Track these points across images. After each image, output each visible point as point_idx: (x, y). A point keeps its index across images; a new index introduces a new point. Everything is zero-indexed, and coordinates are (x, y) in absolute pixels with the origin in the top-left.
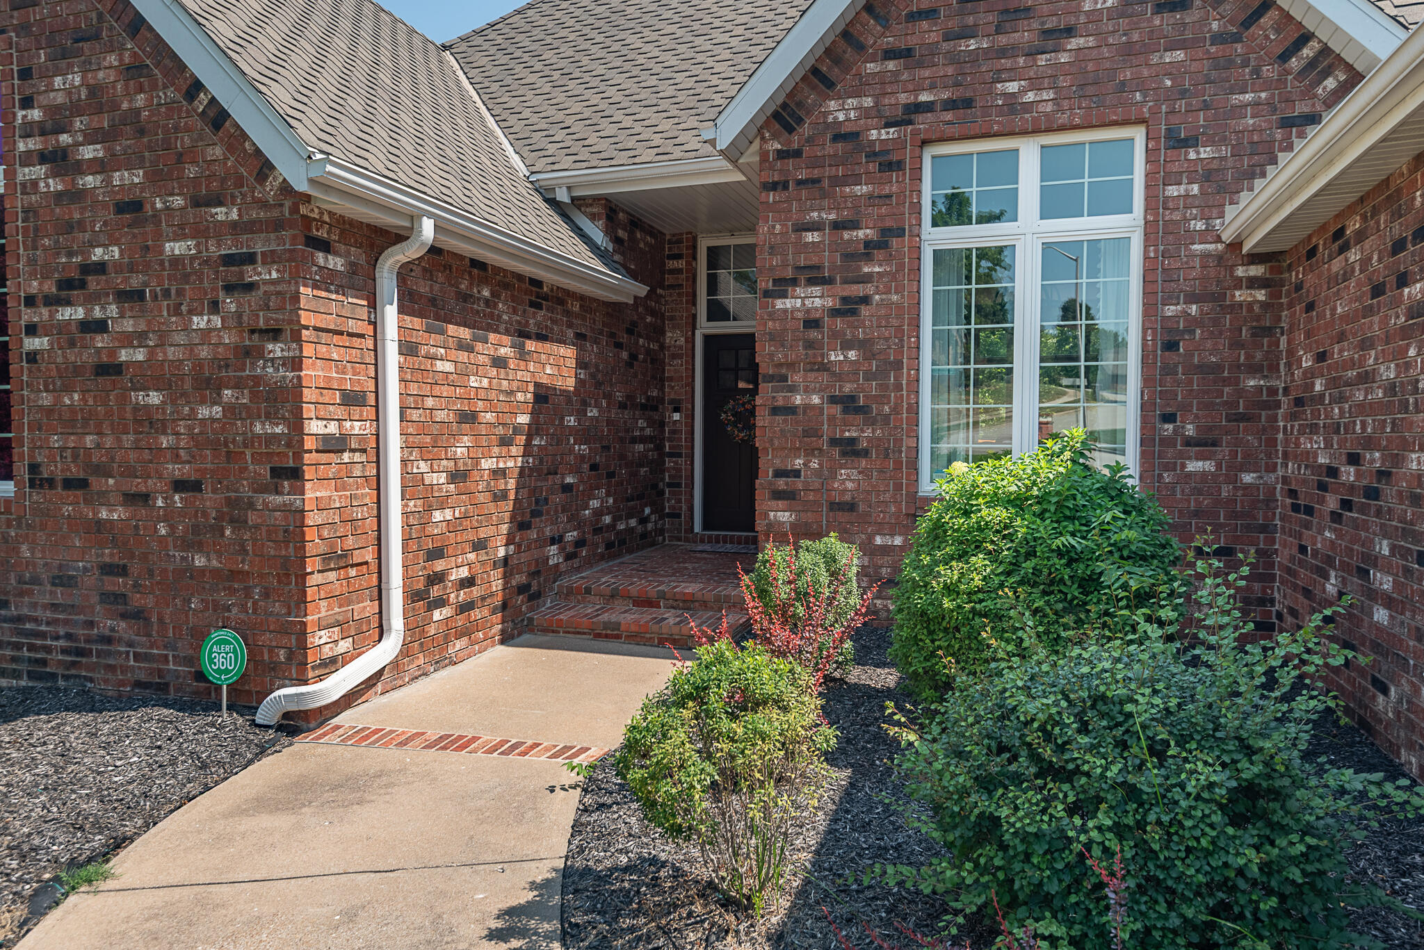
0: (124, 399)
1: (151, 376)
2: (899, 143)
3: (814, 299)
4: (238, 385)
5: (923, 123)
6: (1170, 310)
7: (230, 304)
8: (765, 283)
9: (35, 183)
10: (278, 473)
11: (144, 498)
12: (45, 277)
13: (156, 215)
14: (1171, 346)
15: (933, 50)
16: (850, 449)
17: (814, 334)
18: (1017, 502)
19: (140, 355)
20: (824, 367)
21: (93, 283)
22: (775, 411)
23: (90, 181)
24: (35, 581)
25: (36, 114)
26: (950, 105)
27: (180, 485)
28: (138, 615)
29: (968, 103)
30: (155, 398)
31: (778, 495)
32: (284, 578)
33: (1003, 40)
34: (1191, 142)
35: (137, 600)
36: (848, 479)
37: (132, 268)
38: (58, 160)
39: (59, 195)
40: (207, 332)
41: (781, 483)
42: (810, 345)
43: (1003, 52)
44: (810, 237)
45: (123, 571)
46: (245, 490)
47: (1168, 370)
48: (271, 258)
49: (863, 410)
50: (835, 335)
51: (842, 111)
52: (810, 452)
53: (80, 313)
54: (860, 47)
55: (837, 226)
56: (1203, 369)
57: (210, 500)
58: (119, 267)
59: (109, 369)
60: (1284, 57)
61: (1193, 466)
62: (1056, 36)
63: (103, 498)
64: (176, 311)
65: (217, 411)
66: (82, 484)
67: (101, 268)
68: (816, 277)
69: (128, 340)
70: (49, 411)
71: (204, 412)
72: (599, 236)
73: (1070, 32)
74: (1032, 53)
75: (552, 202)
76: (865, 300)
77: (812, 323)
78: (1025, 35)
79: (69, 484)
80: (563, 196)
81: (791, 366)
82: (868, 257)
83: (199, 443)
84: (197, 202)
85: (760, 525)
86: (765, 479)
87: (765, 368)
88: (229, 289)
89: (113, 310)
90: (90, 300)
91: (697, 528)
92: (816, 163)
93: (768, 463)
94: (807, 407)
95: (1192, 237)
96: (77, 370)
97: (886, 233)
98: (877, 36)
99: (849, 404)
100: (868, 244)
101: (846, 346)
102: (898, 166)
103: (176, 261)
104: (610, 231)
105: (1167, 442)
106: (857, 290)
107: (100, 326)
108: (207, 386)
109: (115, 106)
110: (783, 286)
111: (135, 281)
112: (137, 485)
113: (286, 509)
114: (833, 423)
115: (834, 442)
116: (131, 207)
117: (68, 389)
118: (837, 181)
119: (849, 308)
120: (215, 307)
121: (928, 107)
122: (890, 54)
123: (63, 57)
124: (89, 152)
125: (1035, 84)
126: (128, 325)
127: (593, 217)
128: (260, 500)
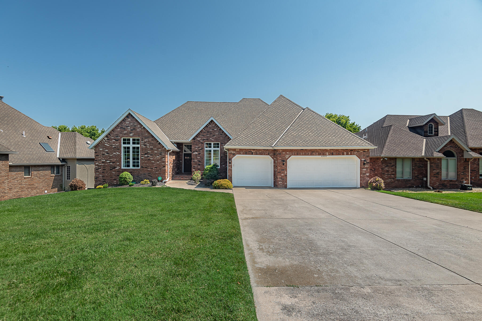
0: (150, 162)
1: (152, 160)
2: (203, 142)
3: (197, 153)
4: (161, 161)
5: (205, 140)
6: (222, 155)
7: (160, 156)
8: (192, 152)
9: (143, 147)
10: (164, 167)
11: (152, 168)
12: (144, 153)
13: (154, 150)
14: (222, 158)
15: (205, 135)
16: (199, 165)
17: (196, 156)
18: (210, 168)
19: (152, 159)
20: (197, 158)
21: (148, 154)
22: (193, 162)
23: (148, 147)
24: (142, 174)
25: (143, 142)
26: (206, 139)
27: (155, 167)
28: (151, 176)
29: (208, 139)
30: (153, 162)
31: (193, 168)
32: (164, 173)
33: (210, 135)
34: (223, 144)
35: (151, 175)
36: (199, 167)
37: (152, 153)
38: (145, 145)
39: (145, 148)
40: (158, 157)
41: (194, 167)
42: (196, 157)
43: (210, 136)
44: (196, 148)
45: (150, 173)
46: (161, 168)
47: (222, 159)
48: (163, 153)
49: (200, 162)
50: (198, 156)
51: (198, 139)
52: (196, 165)
53: (147, 156)
54: (200, 134)
55: (198, 147)
56: (224, 159)
57: (158, 168)
58: (150, 153)
59: (149, 160)
60: (228, 139)
61: (223, 166)
62: (214, 136)
63: (148, 168)
64: (155, 156)
65: (159, 163)
66: (147, 168)
67: (149, 153)
68: (196, 151)
69: (151, 158)
70: (144, 162)
71: (157, 163)
72: (176, 146)
73: (215, 135)
74: (213, 136)
75: (172, 143)
76: (200, 153)
77: (196, 155)
78: (212, 135)
79: (145, 168)
80: (173, 142)
81: (195, 158)
82: (201, 150)
83: (157, 165)
84: (157, 149)
85: (192, 171)
86: (192, 167)
87: (192, 158)
88: (160, 155)
89: (150, 156)
90: (148, 155)
91: (183, 172)
92: (196, 143)
93: (193, 166)
94: (196, 161)
95: (223, 150)
96: (146, 160)
97: (202, 148)
98: (201, 134)
99: (199, 161)
100: (201, 149)
101: (199, 157)
102: (203, 143)
103: (155, 153)
104: (177, 145)
105: (222, 164)
106: (200, 152)
107: (149, 157)
108: (158, 161)
109: (150, 142)
110: (194, 152)
111: (152, 154)
112: (152, 167)
113: (164, 169)
114: (198, 163)
115: (198, 164)
116: (152, 149)
117: (146, 161)
118: (198, 144)
119: (199, 154)
120: (159, 156)
121: (205, 139)
122: (202, 135)
123: (146, 138)
124: (148, 145)
125: (213, 139)
126: (151, 157)
127: (175, 144)
128: (162, 168)
